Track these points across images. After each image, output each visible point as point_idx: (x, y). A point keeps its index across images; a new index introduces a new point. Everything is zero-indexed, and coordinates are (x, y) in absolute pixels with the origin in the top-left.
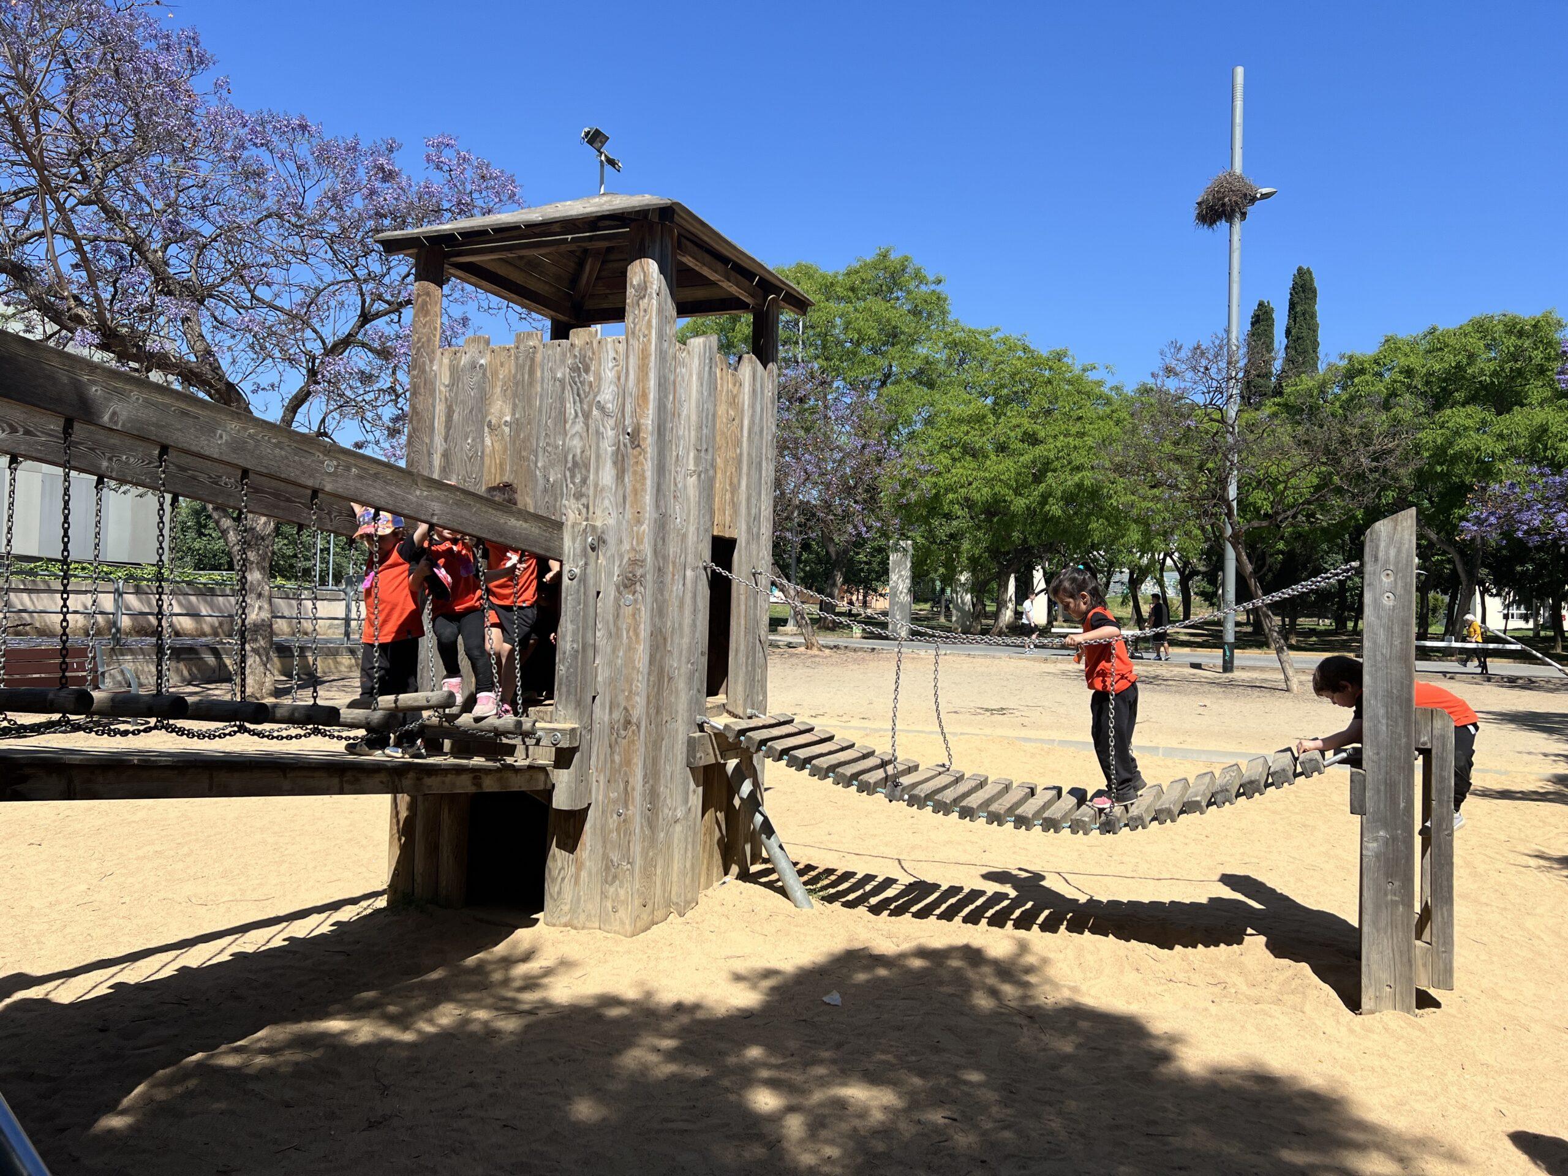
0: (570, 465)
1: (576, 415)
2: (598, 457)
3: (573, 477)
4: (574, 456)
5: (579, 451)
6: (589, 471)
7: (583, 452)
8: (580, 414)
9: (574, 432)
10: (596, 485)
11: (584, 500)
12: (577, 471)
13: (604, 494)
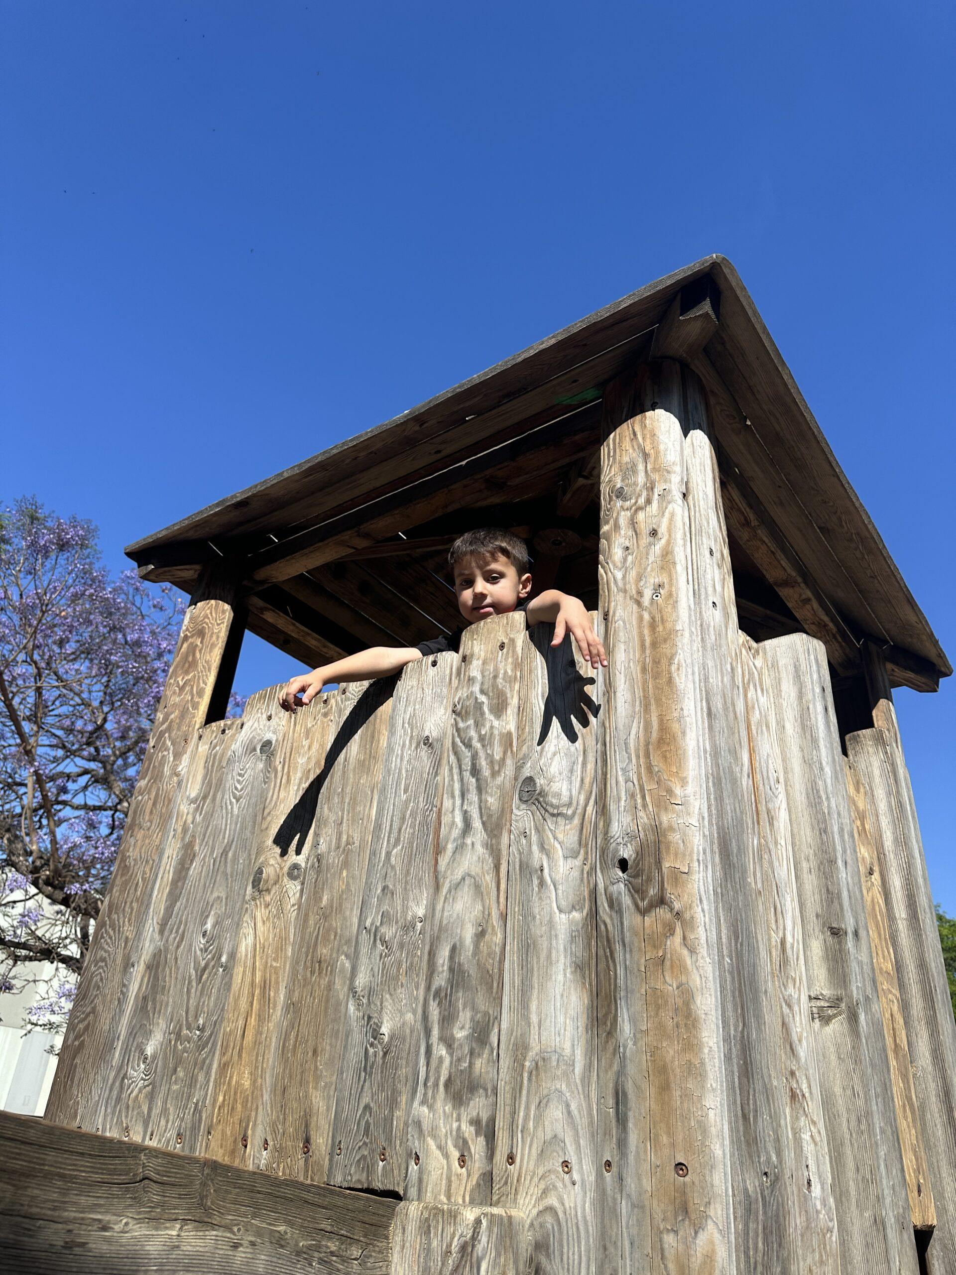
0: (441, 980)
1: (467, 826)
2: (528, 947)
3: (448, 1019)
4: (454, 949)
5: (468, 934)
6: (498, 1000)
7: (480, 935)
8: (477, 824)
9: (459, 874)
10: (521, 1048)
11: (478, 1106)
12: (460, 998)
13: (547, 1085)
